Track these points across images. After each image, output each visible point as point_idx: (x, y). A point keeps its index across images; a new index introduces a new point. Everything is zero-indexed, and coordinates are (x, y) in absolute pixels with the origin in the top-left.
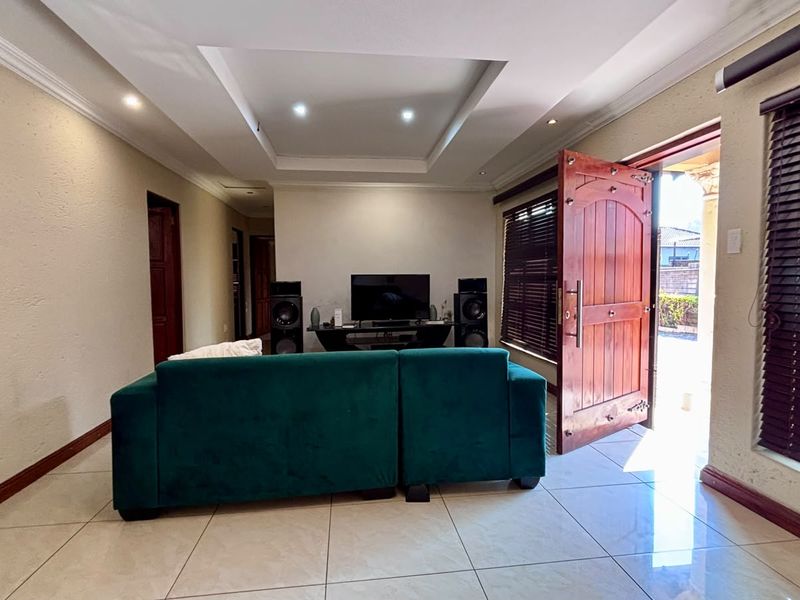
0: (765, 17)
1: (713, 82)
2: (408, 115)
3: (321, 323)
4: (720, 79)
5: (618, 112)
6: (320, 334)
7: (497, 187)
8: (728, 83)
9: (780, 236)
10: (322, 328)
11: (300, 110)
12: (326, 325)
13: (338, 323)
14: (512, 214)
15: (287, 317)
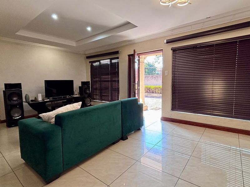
0: (173, 32)
1: (164, 42)
2: (89, 29)
3: (30, 100)
4: (165, 41)
5: (136, 42)
6: (31, 105)
7: (86, 53)
8: (167, 43)
9: (174, 72)
10: (31, 102)
11: (55, 17)
12: (32, 101)
13: (40, 99)
14: (92, 62)
15: (17, 99)
